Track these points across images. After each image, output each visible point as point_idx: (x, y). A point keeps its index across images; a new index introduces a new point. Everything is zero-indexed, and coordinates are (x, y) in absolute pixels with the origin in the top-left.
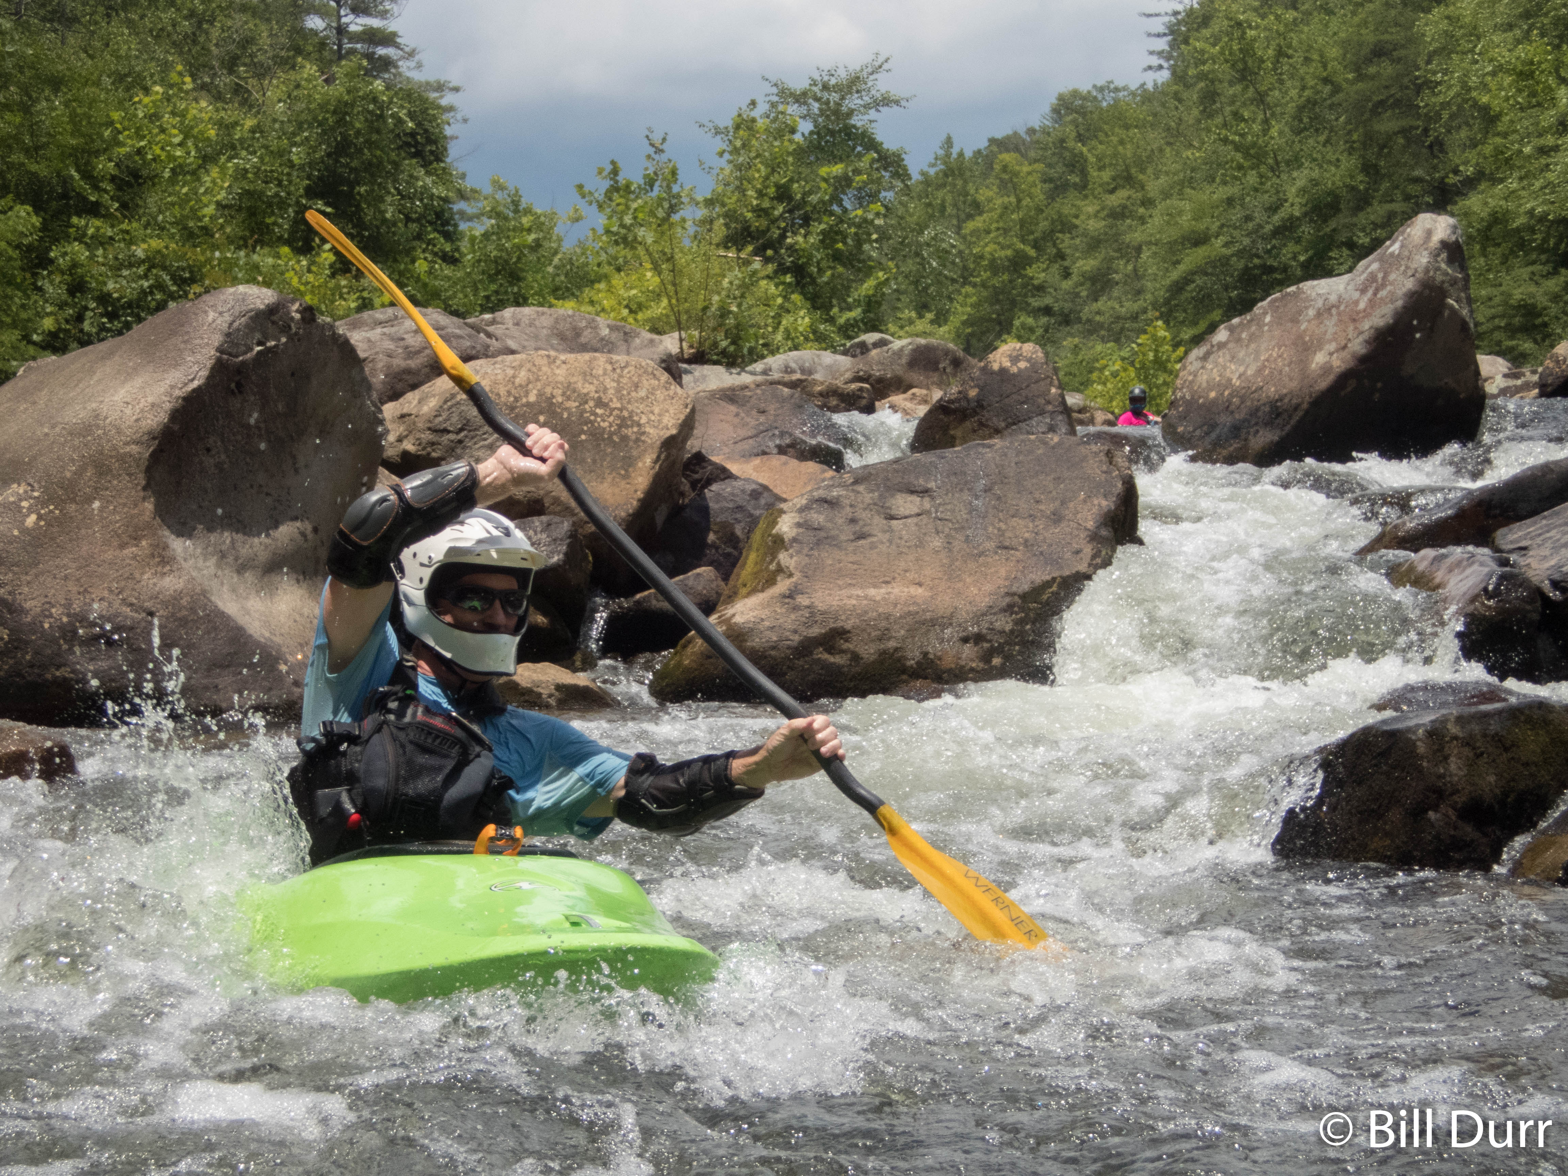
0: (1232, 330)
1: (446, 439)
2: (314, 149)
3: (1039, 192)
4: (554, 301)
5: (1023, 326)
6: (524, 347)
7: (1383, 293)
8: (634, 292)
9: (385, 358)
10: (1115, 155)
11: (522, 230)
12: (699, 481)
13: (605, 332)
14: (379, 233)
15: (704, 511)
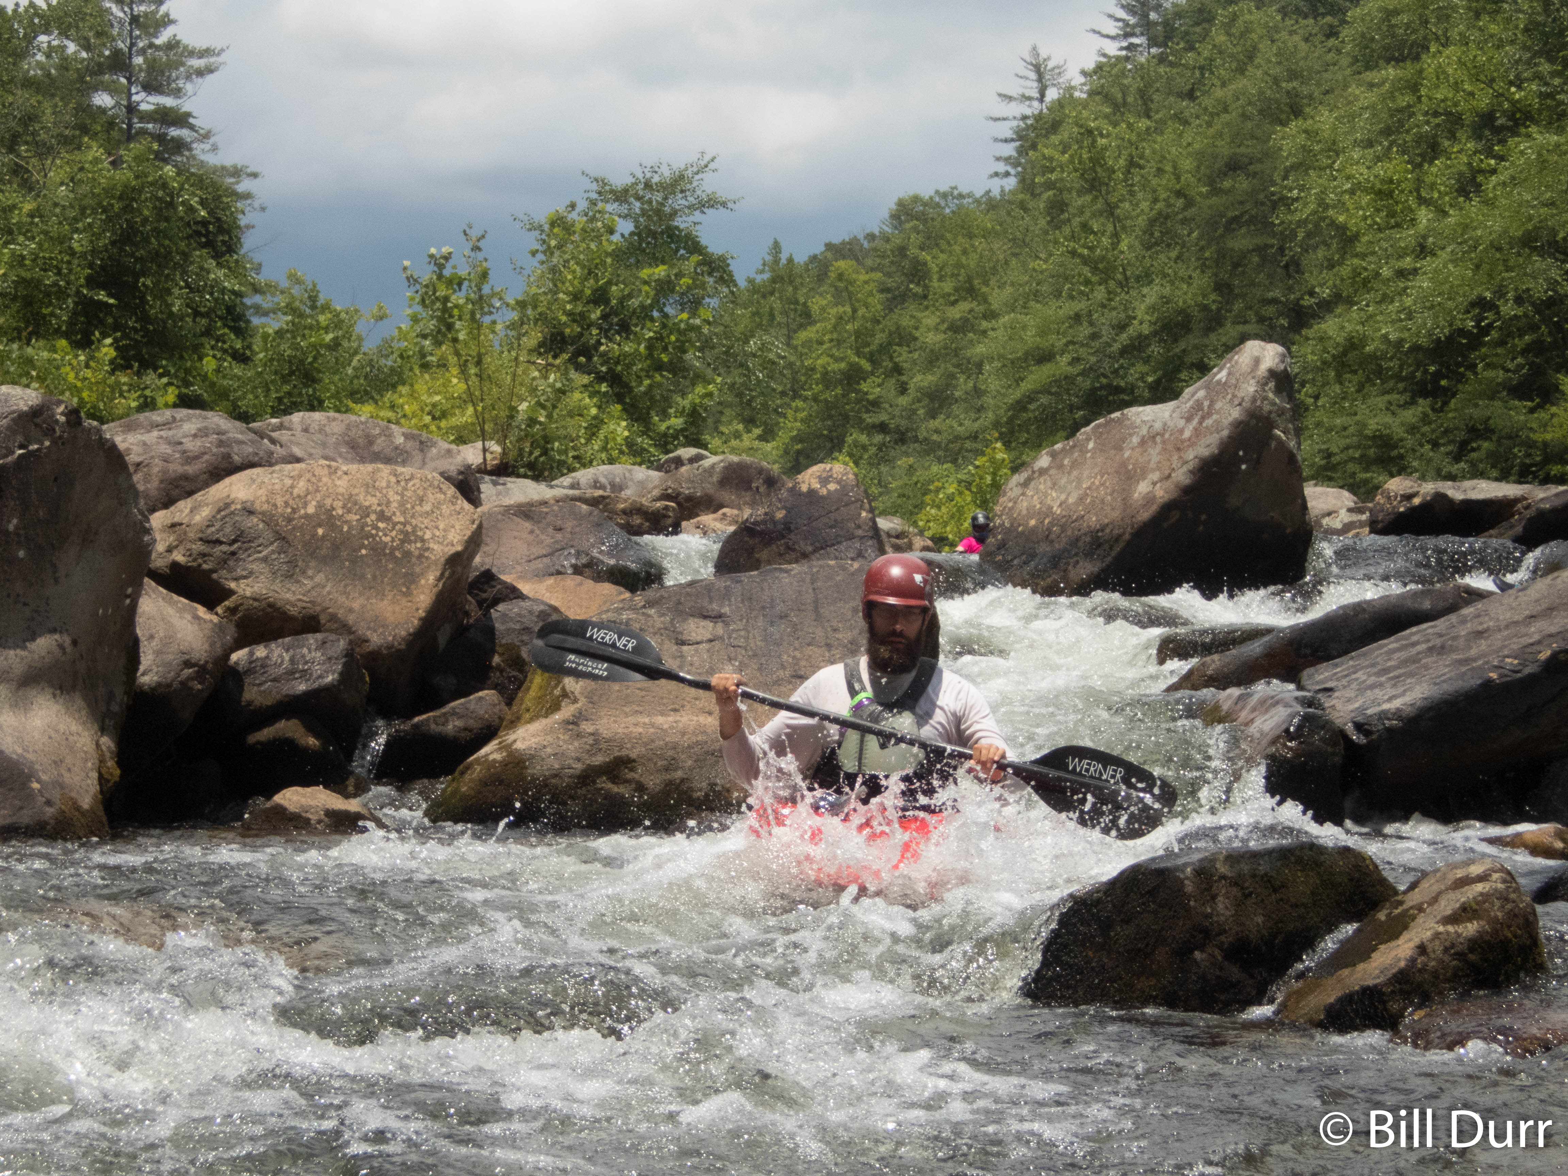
0: (1053, 455)
1: (218, 550)
2: (98, 236)
3: (877, 301)
4: (351, 405)
5: (856, 444)
6: (311, 455)
7: (1208, 422)
8: (437, 398)
9: (161, 463)
10: (959, 265)
11: (319, 327)
12: (485, 600)
13: (400, 440)
14: (165, 327)
15: (490, 631)
